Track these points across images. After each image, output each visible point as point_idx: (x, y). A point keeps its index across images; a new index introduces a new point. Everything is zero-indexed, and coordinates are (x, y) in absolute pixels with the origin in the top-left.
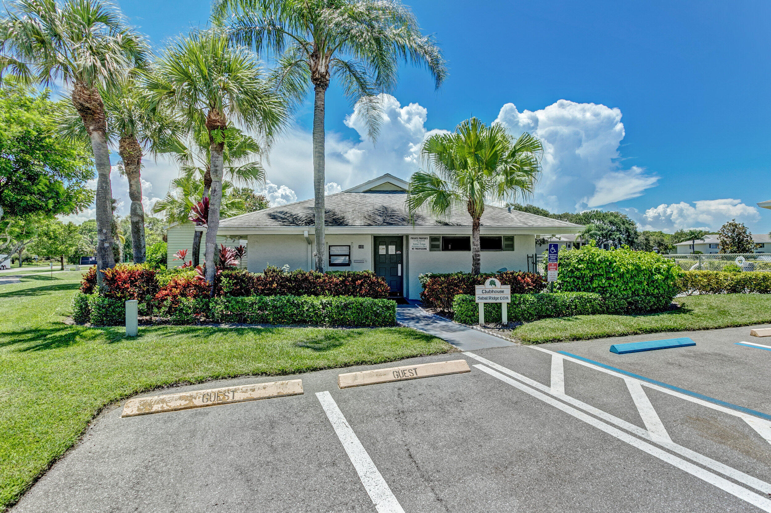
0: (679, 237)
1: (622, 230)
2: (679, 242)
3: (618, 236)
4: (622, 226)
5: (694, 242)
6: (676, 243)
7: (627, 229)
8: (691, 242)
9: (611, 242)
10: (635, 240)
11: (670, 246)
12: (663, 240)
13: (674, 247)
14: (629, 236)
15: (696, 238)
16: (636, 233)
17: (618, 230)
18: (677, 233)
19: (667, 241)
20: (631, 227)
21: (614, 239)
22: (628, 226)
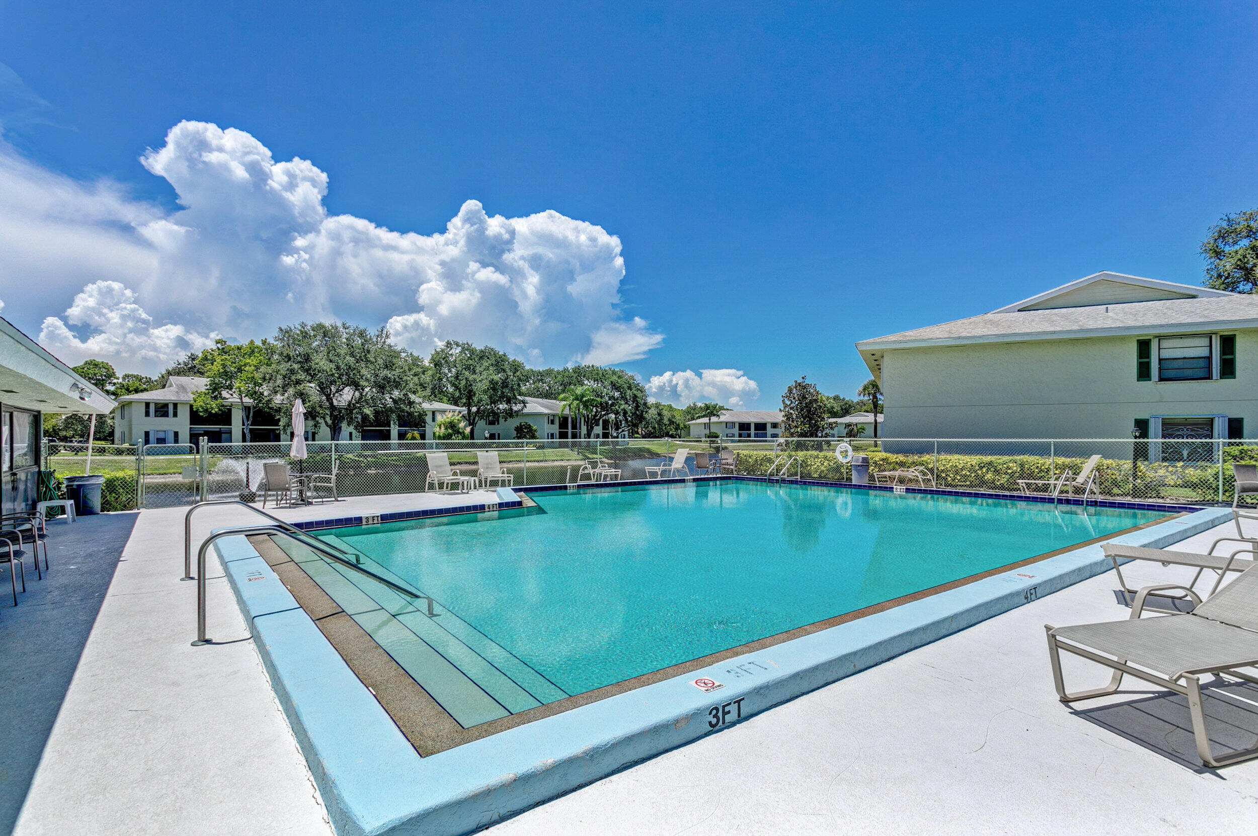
0: (692, 412)
1: (628, 397)
2: (693, 419)
3: (622, 407)
4: (629, 391)
5: (710, 420)
6: (689, 420)
7: (635, 397)
8: (706, 420)
9: (613, 416)
10: (645, 415)
11: (682, 425)
12: (674, 417)
13: (685, 426)
14: (637, 407)
15: (712, 414)
16: (645, 404)
17: (623, 397)
18: (689, 407)
19: (678, 419)
20: (639, 394)
21: (617, 411)
22: (635, 392)
